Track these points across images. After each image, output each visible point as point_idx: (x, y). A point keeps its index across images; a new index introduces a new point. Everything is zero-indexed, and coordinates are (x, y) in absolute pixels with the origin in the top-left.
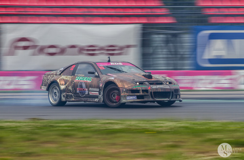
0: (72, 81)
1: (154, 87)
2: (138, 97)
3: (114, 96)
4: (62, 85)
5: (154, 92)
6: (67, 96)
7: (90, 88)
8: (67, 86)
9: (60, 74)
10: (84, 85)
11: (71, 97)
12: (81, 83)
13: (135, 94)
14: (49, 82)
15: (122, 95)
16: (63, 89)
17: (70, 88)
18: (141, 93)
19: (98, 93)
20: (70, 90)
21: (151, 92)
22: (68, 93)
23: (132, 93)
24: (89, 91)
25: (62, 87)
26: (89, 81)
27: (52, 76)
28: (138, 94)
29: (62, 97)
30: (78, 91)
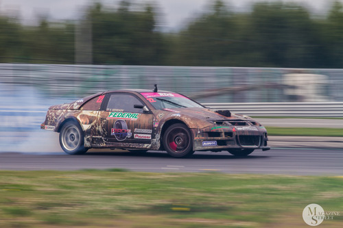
0: (102, 119)
1: (240, 128)
2: (220, 142)
3: (178, 140)
4: (86, 124)
5: (240, 136)
6: (93, 140)
7: (136, 129)
8: (93, 126)
9: (79, 109)
10: (124, 125)
11: (100, 141)
12: (119, 121)
13: (215, 138)
14: (60, 120)
15: (195, 139)
16: (88, 130)
17: (99, 128)
18: (223, 137)
19: (150, 135)
20: (99, 132)
21: (236, 136)
22: (96, 135)
23: (209, 136)
24: (133, 133)
25: (86, 127)
26: (132, 119)
27: (64, 111)
28: (219, 138)
29: (85, 141)
30: (113, 133)
